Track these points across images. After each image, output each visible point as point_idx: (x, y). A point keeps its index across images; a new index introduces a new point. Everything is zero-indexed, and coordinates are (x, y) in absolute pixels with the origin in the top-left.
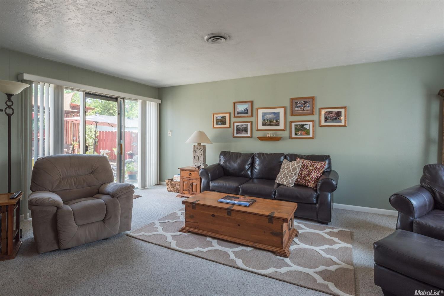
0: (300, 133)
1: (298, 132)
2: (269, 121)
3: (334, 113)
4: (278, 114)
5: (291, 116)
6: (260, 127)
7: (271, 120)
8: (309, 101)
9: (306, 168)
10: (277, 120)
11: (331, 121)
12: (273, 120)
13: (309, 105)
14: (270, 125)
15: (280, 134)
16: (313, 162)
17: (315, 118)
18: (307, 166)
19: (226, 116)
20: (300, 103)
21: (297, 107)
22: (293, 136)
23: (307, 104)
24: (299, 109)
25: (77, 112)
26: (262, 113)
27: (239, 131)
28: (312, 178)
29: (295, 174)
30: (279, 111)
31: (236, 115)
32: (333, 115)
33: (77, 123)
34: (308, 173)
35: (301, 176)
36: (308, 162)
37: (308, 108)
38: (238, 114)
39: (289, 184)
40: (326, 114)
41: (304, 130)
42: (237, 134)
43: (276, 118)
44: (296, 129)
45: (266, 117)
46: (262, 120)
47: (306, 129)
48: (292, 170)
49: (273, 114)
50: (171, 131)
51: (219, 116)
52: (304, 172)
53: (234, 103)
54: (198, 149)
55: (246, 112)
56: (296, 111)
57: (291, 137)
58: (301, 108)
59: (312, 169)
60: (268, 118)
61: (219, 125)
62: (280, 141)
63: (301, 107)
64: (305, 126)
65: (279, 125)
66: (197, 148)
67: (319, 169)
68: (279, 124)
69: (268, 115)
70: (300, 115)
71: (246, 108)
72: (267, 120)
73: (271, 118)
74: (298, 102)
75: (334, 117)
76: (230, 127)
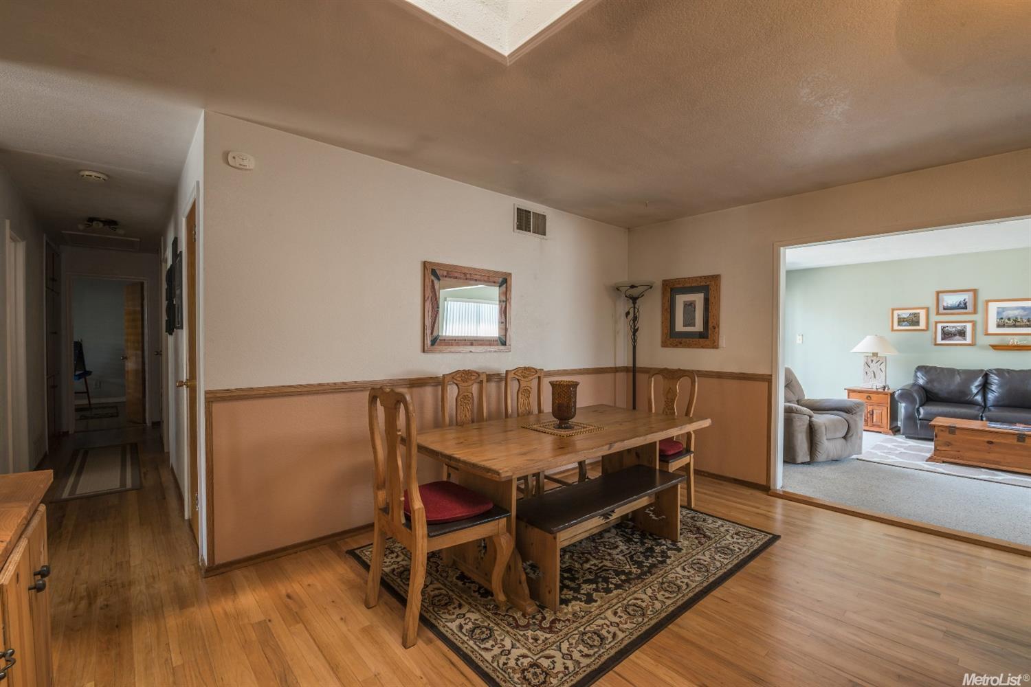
2: (1012, 320)
6: (993, 329)
7: (1017, 318)
12: (1021, 319)
14: (1015, 326)
19: (919, 313)
26: (998, 308)
27: (947, 335)
31: (941, 311)
38: (944, 309)
42: (943, 339)
45: (1006, 314)
46: (997, 319)
49: (1021, 310)
51: (905, 314)
53: (938, 293)
54: (874, 362)
55: (963, 306)
60: (1010, 316)
61: (905, 326)
66: (872, 361)
69: (1011, 311)
71: (963, 300)
72: (1009, 319)
73: (1018, 316)
76: (927, 329)
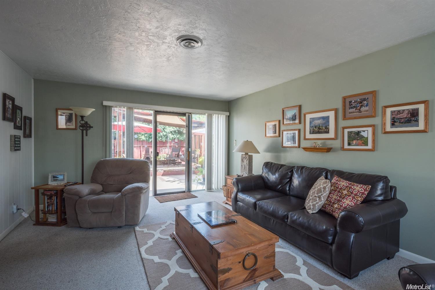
0: (354, 143)
1: (353, 141)
2: (317, 128)
3: (407, 112)
4: (327, 119)
5: (344, 120)
6: (308, 136)
7: (320, 126)
8: (368, 98)
9: (339, 192)
10: (326, 126)
11: (400, 124)
12: (322, 126)
13: (368, 103)
14: (319, 132)
15: (330, 144)
16: (351, 184)
17: (377, 121)
18: (341, 189)
20: (355, 102)
21: (352, 108)
22: (346, 146)
23: (365, 102)
24: (354, 110)
25: (197, 126)
26: (310, 118)
28: (341, 206)
29: (319, 197)
30: (328, 115)
31: (285, 122)
32: (405, 115)
33: (196, 135)
34: (339, 198)
35: (330, 202)
36: (343, 183)
37: (366, 108)
39: (310, 209)
40: (393, 115)
41: (360, 139)
43: (325, 124)
44: (350, 137)
45: (314, 123)
46: (310, 127)
47: (363, 137)
48: (316, 192)
49: (322, 120)
50: (236, 141)
52: (335, 197)
53: (283, 109)
55: (293, 118)
56: (350, 113)
57: (343, 149)
58: (356, 109)
59: (346, 194)
60: (316, 125)
62: (329, 153)
63: (357, 107)
64: (362, 134)
65: (329, 133)
66: (244, 157)
67: (356, 195)
68: (329, 131)
69: (317, 120)
70: (355, 118)
71: (294, 114)
72: (316, 127)
73: (320, 124)
74: (353, 101)
75: (406, 118)
76: (279, 136)
